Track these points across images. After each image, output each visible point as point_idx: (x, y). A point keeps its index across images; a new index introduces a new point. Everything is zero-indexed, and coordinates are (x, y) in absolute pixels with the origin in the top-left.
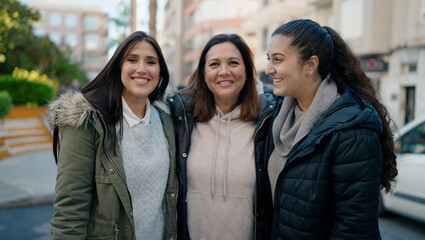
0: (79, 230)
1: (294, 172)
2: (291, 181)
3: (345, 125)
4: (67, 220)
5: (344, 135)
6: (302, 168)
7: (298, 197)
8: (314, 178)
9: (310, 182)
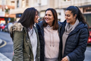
0: (21, 57)
1: (70, 37)
2: (70, 39)
3: (83, 27)
4: (19, 54)
5: (83, 29)
6: (72, 36)
7: (71, 42)
8: (75, 38)
9: (74, 39)
